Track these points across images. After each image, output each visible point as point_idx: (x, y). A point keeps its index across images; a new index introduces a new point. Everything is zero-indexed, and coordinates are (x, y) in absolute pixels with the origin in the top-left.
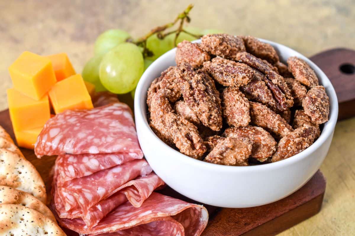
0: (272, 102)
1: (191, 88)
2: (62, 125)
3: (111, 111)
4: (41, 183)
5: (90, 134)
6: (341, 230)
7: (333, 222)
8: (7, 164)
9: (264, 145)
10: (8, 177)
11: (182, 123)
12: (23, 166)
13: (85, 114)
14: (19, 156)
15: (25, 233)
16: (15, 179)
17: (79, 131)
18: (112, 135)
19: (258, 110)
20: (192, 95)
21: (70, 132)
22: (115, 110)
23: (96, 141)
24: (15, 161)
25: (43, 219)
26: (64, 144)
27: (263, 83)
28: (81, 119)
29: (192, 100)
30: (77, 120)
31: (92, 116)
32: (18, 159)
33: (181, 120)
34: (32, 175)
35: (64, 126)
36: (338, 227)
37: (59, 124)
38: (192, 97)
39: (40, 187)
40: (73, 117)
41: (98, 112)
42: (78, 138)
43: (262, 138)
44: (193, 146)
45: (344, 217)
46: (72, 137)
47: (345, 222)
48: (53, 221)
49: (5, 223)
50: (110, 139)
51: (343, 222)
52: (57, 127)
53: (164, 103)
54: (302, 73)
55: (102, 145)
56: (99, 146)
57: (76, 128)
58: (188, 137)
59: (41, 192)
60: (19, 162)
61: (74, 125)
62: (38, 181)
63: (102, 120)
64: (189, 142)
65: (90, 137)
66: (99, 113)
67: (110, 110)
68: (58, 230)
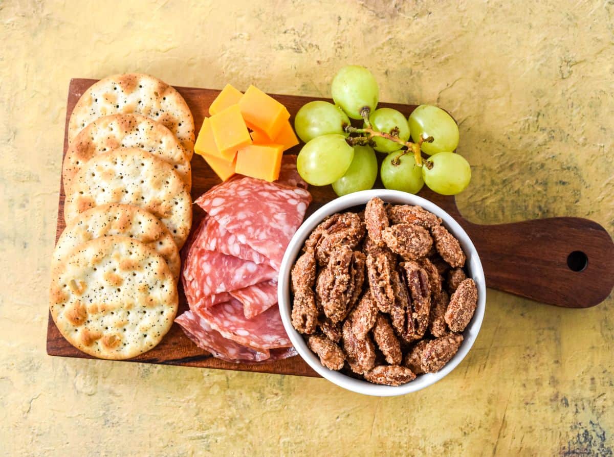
0: (400, 329)
1: (333, 283)
2: (230, 196)
3: (287, 197)
4: (188, 225)
5: (250, 219)
6: (420, 411)
7: (421, 400)
8: (169, 191)
9: (359, 365)
10: (164, 204)
11: (307, 304)
12: (182, 199)
13: (262, 188)
14: (184, 186)
15: (145, 280)
16: (168, 211)
17: (242, 209)
18: (268, 231)
19: (378, 334)
20: (329, 289)
21: (232, 208)
22: (292, 197)
23: (250, 230)
24: (177, 191)
25: (166, 275)
26: (221, 217)
27: (403, 312)
28: (253, 195)
29: (326, 293)
30: (248, 195)
31: (266, 194)
32: (181, 190)
33: (308, 300)
34: (184, 214)
35: (231, 198)
36: (421, 407)
37: (226, 195)
38: (328, 291)
39: (185, 229)
40: (246, 189)
41: (275, 191)
42: (236, 218)
43: (362, 358)
44: (304, 326)
45: (435, 401)
46: (232, 214)
47: (430, 407)
48: (174, 279)
49: (133, 263)
50: (263, 236)
51: (430, 405)
52: (223, 197)
53: (309, 269)
54: (451, 317)
55: (252, 239)
56: (249, 238)
57: (241, 205)
58: (304, 318)
59: (184, 235)
60: (180, 194)
61: (241, 200)
62: (187, 221)
63: (271, 205)
64: (302, 322)
65: (247, 223)
66: (275, 194)
67: (287, 194)
68: (173, 291)
